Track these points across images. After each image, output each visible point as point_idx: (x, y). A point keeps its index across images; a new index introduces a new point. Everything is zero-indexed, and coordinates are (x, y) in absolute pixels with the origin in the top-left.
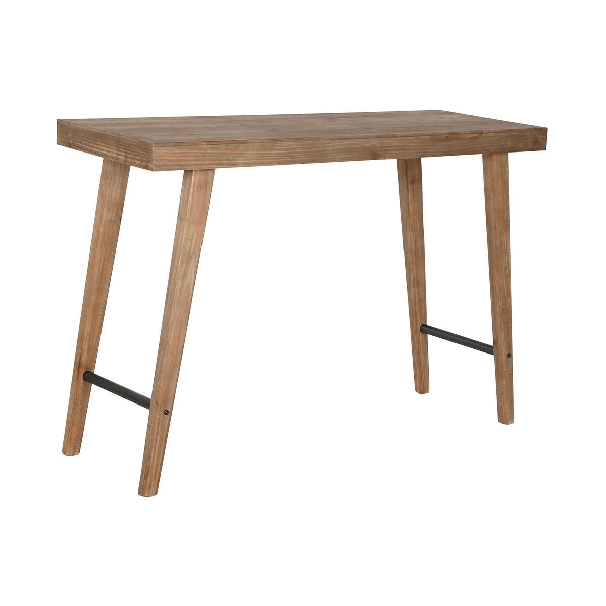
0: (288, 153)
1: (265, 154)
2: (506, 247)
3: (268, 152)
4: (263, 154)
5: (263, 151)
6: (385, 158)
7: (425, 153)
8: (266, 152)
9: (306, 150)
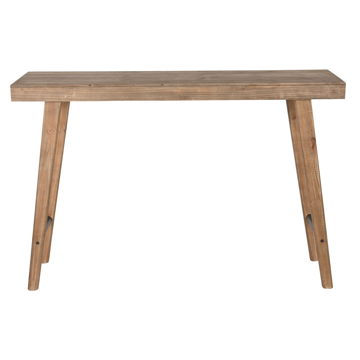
0: (110, 94)
1: (92, 94)
2: (314, 165)
3: (94, 93)
4: (91, 94)
5: (90, 92)
6: (191, 100)
7: (227, 97)
8: (93, 93)
9: (124, 93)
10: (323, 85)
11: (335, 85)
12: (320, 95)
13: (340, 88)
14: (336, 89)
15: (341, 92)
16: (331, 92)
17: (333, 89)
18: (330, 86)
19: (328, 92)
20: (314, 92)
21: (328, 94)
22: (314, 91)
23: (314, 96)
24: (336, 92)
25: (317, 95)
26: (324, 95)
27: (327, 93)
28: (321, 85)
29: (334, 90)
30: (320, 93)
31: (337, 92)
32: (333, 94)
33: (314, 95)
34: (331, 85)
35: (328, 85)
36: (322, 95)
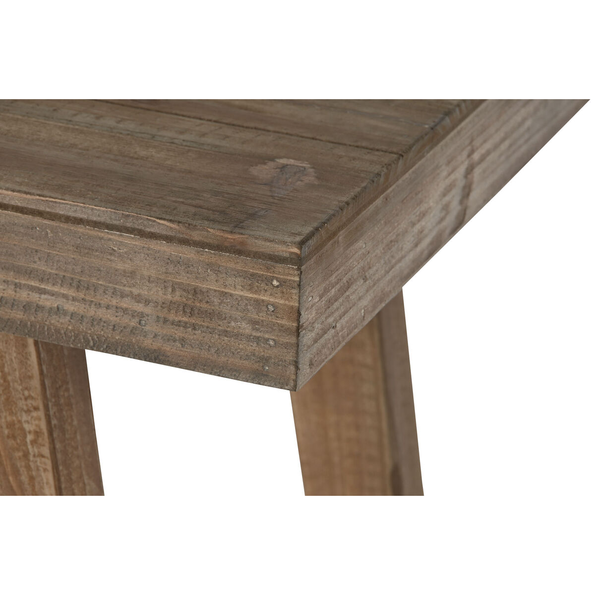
10: (96, 224)
11: (202, 245)
12: (70, 307)
13: (251, 289)
14: (211, 284)
15: (254, 323)
16: (169, 306)
17: (183, 278)
18: (163, 247)
19: (138, 299)
20: (18, 271)
21: (142, 315)
22: (22, 262)
23: (27, 307)
24: (210, 315)
25: (47, 301)
26: (109, 316)
27: (140, 307)
28: (79, 221)
29: (196, 291)
30: (72, 293)
31: (220, 316)
32: (185, 325)
33: (24, 295)
34: (169, 239)
35: (141, 234)
36: (92, 312)
